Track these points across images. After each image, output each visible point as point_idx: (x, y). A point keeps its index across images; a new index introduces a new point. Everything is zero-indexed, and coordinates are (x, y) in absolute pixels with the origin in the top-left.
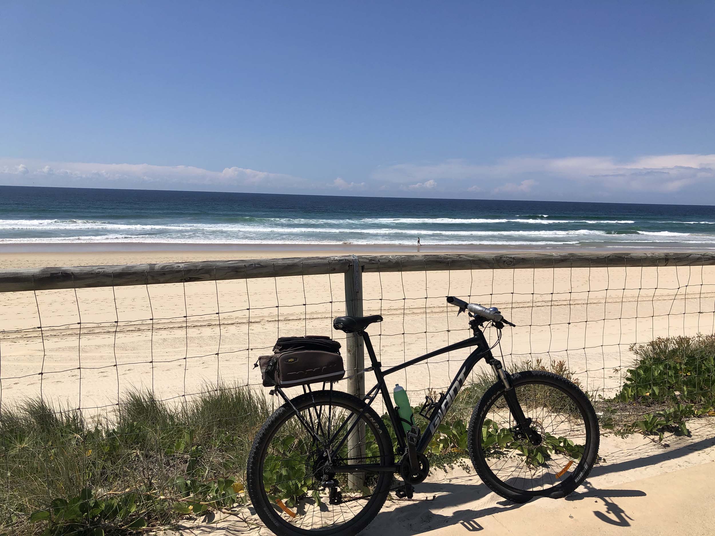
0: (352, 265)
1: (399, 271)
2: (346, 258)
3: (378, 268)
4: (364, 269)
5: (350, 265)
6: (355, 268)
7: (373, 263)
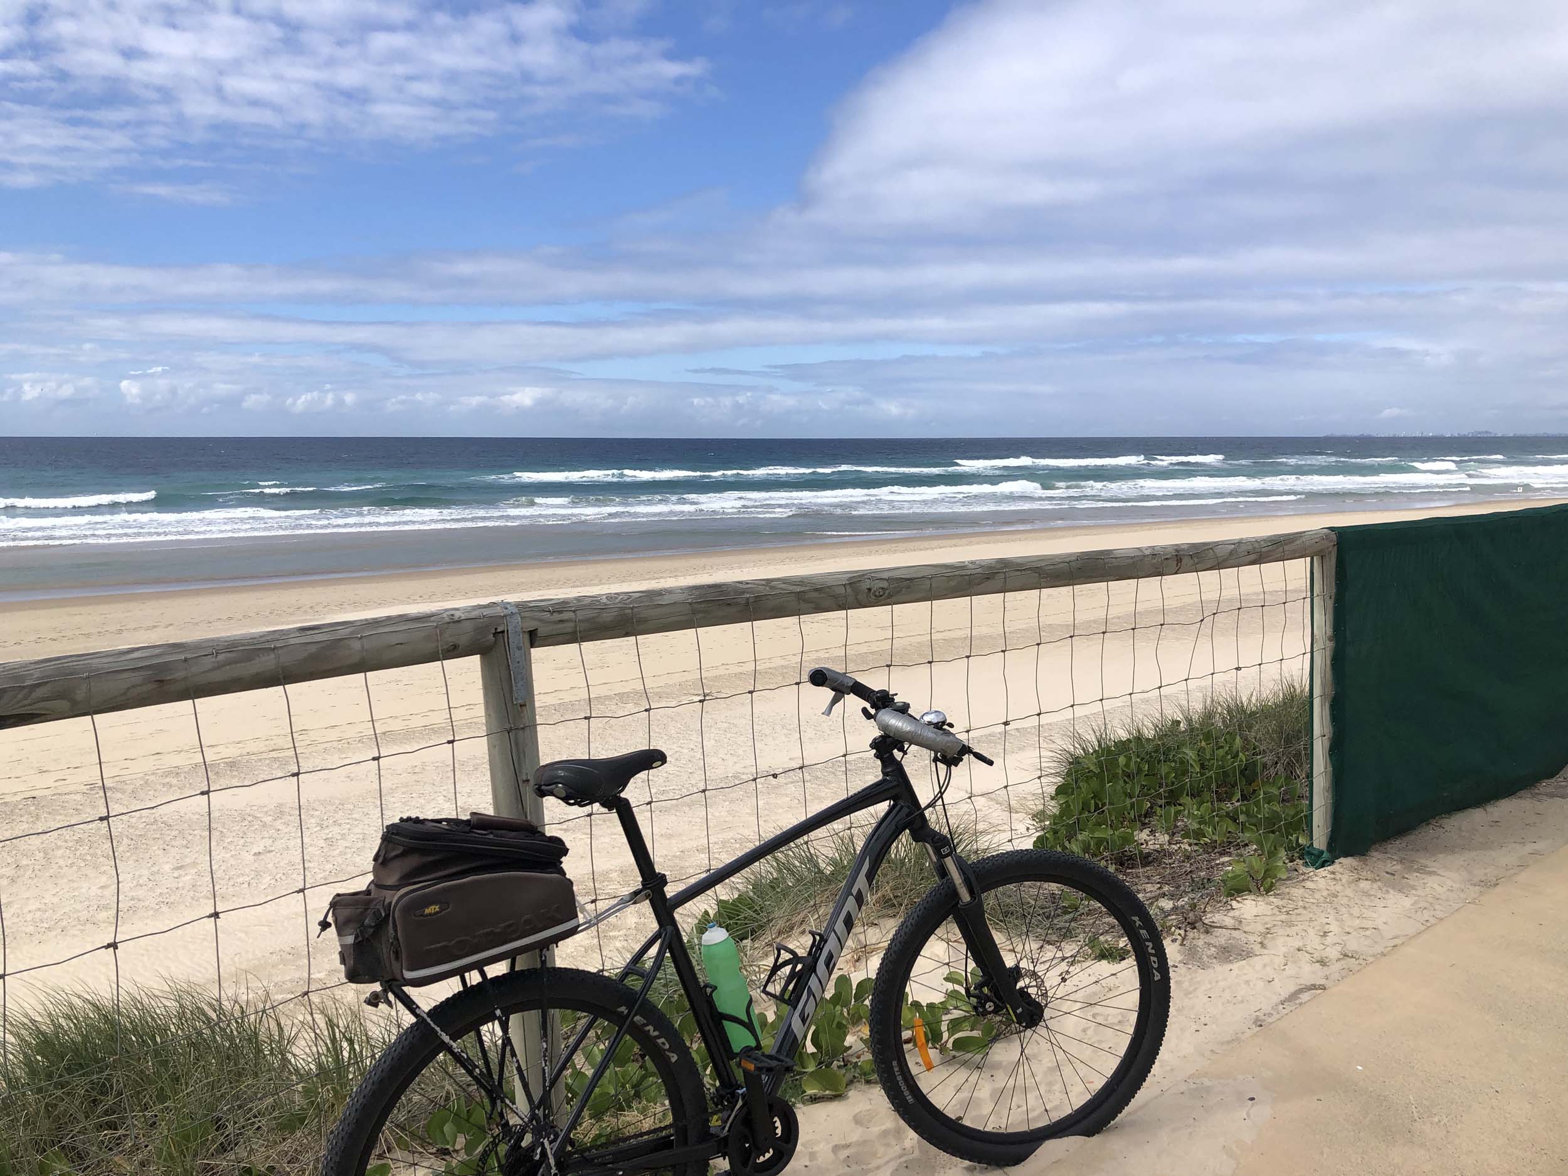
0: (503, 632)
1: (627, 635)
2: (486, 612)
3: (575, 632)
4: (535, 639)
5: (499, 630)
6: (514, 640)
7: (562, 621)
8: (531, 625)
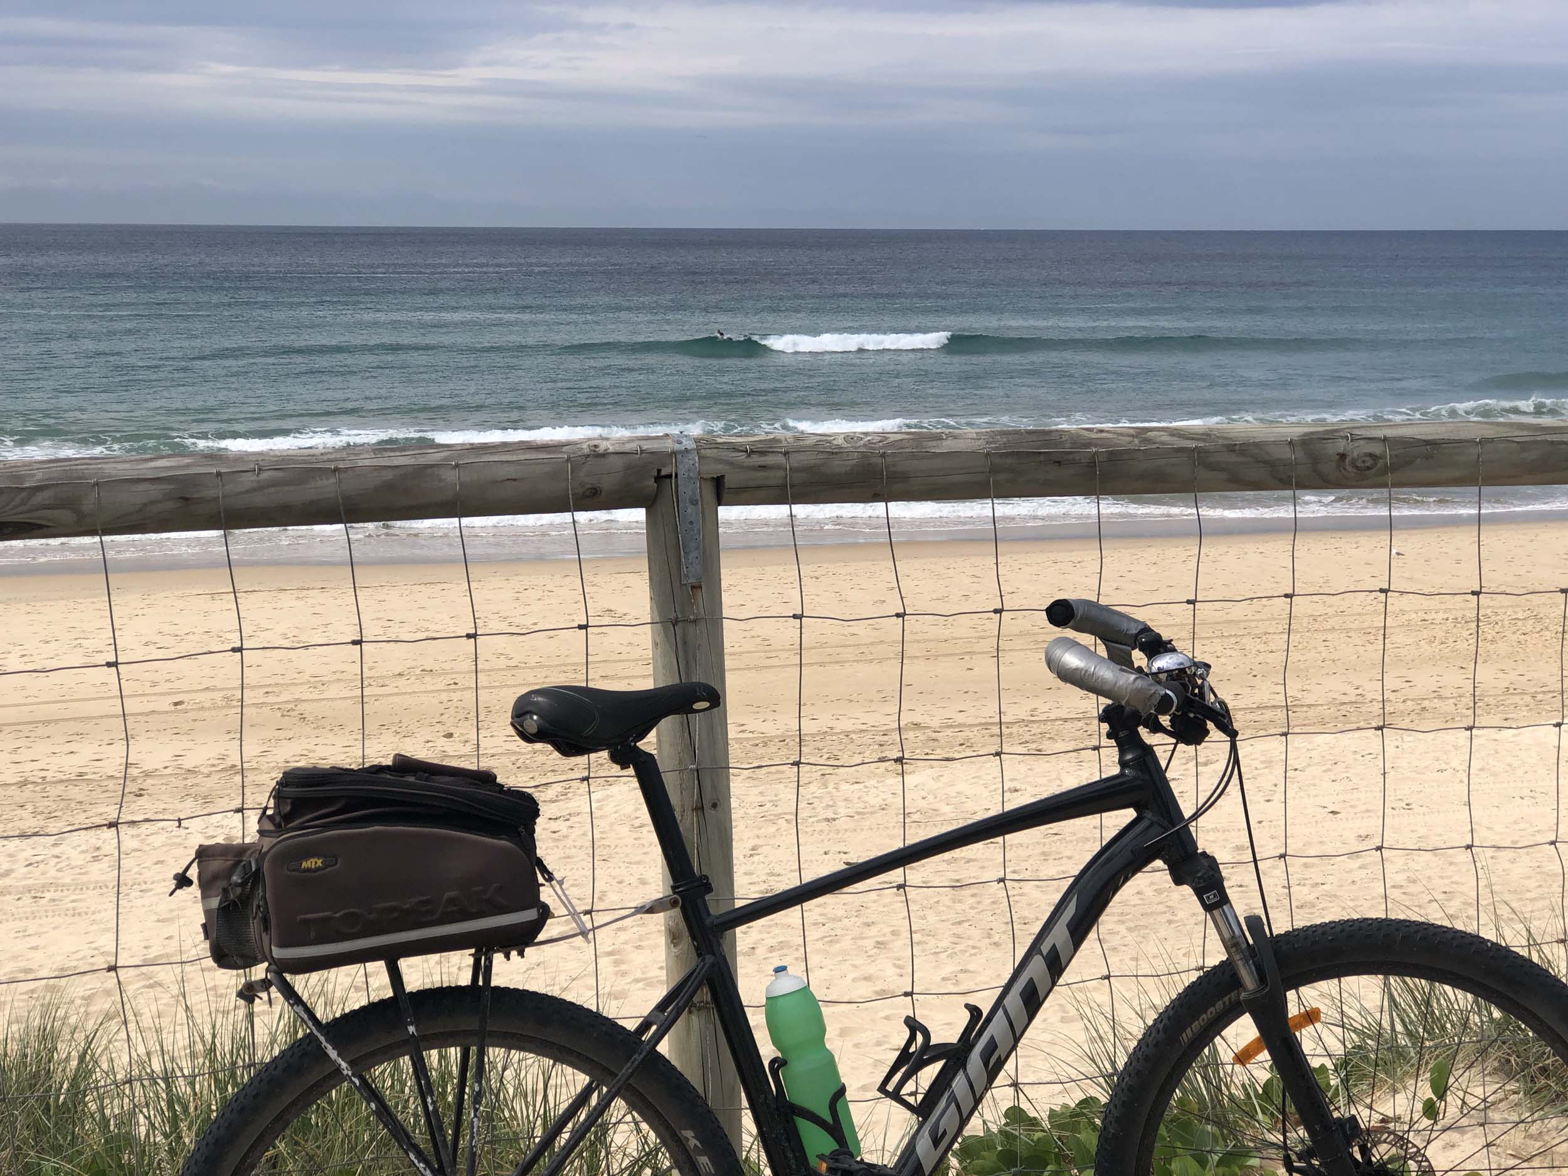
1: (873, 498)
2: (646, 446)
3: (784, 488)
4: (724, 492)
5: (663, 473)
6: (686, 489)
7: (763, 467)
8: (715, 470)
